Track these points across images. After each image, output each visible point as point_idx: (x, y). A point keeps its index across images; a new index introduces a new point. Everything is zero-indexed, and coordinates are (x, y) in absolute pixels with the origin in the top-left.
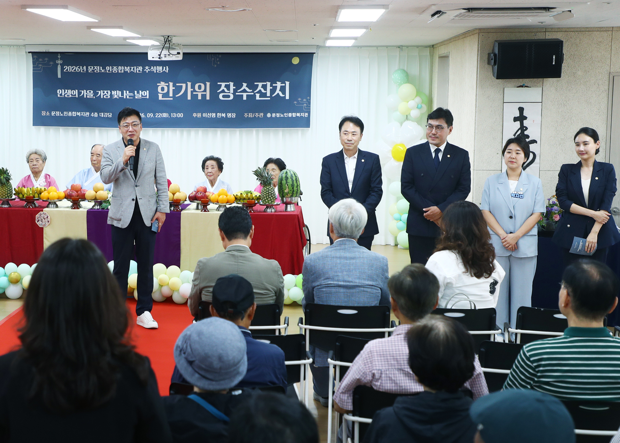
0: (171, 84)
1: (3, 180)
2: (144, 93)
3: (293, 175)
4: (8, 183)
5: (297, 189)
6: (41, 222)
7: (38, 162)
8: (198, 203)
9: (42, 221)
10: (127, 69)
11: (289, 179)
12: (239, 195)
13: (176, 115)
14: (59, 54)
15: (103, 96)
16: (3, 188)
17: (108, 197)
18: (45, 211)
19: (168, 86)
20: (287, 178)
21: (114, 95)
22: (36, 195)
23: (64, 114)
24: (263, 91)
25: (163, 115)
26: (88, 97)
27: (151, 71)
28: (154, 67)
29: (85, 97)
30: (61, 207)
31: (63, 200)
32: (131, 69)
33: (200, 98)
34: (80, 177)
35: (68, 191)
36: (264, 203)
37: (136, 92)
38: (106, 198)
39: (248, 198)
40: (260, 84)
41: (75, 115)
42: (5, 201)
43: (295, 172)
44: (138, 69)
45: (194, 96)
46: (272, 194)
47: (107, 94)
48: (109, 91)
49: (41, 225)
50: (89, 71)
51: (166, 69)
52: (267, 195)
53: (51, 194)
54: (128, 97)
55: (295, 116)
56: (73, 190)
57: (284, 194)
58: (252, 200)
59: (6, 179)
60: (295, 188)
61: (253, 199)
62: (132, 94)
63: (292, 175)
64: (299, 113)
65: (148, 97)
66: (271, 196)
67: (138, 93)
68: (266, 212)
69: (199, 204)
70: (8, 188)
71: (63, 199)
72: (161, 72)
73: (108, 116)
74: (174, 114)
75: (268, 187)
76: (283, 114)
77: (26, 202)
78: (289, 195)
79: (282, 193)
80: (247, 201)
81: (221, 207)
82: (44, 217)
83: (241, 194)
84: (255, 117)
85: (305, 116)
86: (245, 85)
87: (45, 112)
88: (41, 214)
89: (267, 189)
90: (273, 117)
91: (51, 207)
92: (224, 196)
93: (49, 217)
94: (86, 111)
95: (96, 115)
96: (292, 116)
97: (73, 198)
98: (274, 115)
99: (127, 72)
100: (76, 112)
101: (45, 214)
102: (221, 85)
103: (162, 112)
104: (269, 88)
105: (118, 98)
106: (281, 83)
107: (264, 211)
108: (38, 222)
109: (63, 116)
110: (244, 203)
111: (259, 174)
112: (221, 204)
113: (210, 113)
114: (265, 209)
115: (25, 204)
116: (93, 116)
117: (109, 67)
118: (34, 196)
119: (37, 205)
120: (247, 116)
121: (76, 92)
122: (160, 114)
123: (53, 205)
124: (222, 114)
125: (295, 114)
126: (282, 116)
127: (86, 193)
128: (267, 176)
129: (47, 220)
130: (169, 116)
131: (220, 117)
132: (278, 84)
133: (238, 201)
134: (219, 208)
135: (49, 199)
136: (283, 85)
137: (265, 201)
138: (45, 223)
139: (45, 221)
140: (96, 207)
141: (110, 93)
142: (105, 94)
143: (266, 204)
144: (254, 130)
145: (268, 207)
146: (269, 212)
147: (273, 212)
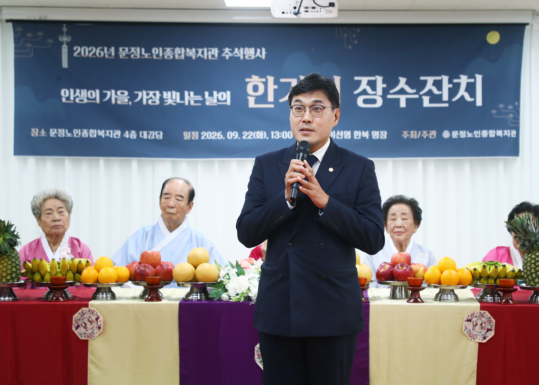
0: (271, 79)
1: (3, 244)
2: (222, 95)
4: (12, 251)
6: (84, 330)
7: (62, 214)
8: (394, 286)
9: (85, 327)
10: (191, 53)
13: (280, 135)
14: (65, 25)
15: (147, 100)
16: (2, 262)
17: (220, 276)
18: (92, 305)
19: (266, 84)
21: (167, 99)
22: (70, 275)
23: (73, 134)
24: (435, 91)
25: (257, 135)
26: (119, 102)
27: (236, 56)
28: (239, 49)
29: (113, 101)
30: (120, 298)
31: (125, 284)
32: (197, 52)
34: (137, 243)
35: (135, 265)
36: (531, 285)
37: (207, 94)
38: (216, 277)
39: (495, 276)
40: (430, 80)
41: (95, 136)
42: (5, 287)
44: (210, 52)
47: (153, 97)
48: (158, 93)
49: (83, 336)
50: (121, 56)
51: (261, 53)
52: (538, 269)
53: (103, 271)
54: (192, 103)
55: (494, 136)
56: (144, 263)
58: (503, 278)
59: (9, 243)
61: (506, 277)
62: (199, 98)
64: (501, 131)
65: (229, 103)
67: (211, 95)
68: (535, 304)
69: (396, 289)
70: (13, 262)
71: (126, 282)
72: (253, 57)
73: (155, 136)
75: (538, 254)
77: (49, 288)
80: (500, 281)
81: (443, 294)
82: (89, 319)
83: (484, 267)
84: (421, 138)
85: (511, 135)
86: (403, 80)
87: (37, 130)
88: (85, 314)
89: (536, 257)
90: (453, 137)
91: (103, 298)
92: (453, 270)
93: (101, 318)
94: (114, 128)
95: (133, 134)
96: (488, 135)
97: (148, 278)
98: (455, 134)
99: (191, 58)
100: (97, 131)
101: (93, 313)
102: (359, 82)
103: (254, 129)
104: (446, 86)
105: (173, 104)
106: (468, 78)
107: (529, 301)
108: (77, 330)
109: (72, 136)
110: (489, 284)
111: (519, 228)
112: (445, 288)
113: (340, 131)
114: (531, 298)
115: (46, 294)
116: (127, 136)
117: (157, 49)
118: (66, 276)
119: (69, 295)
120: (408, 135)
121: (96, 94)
122: (250, 134)
123: (105, 295)
124: (363, 132)
125: (494, 131)
126: (470, 135)
127: (172, 269)
128: (535, 232)
129: (97, 325)
130: (267, 136)
131: (359, 138)
132: (464, 80)
133: (476, 281)
134: (440, 295)
135: (97, 281)
136: (472, 80)
137: (531, 282)
138: (92, 330)
139: (94, 327)
140: (194, 296)
141: (160, 95)
142: (151, 98)
143: (536, 287)
144: (420, 161)
145: (538, 292)
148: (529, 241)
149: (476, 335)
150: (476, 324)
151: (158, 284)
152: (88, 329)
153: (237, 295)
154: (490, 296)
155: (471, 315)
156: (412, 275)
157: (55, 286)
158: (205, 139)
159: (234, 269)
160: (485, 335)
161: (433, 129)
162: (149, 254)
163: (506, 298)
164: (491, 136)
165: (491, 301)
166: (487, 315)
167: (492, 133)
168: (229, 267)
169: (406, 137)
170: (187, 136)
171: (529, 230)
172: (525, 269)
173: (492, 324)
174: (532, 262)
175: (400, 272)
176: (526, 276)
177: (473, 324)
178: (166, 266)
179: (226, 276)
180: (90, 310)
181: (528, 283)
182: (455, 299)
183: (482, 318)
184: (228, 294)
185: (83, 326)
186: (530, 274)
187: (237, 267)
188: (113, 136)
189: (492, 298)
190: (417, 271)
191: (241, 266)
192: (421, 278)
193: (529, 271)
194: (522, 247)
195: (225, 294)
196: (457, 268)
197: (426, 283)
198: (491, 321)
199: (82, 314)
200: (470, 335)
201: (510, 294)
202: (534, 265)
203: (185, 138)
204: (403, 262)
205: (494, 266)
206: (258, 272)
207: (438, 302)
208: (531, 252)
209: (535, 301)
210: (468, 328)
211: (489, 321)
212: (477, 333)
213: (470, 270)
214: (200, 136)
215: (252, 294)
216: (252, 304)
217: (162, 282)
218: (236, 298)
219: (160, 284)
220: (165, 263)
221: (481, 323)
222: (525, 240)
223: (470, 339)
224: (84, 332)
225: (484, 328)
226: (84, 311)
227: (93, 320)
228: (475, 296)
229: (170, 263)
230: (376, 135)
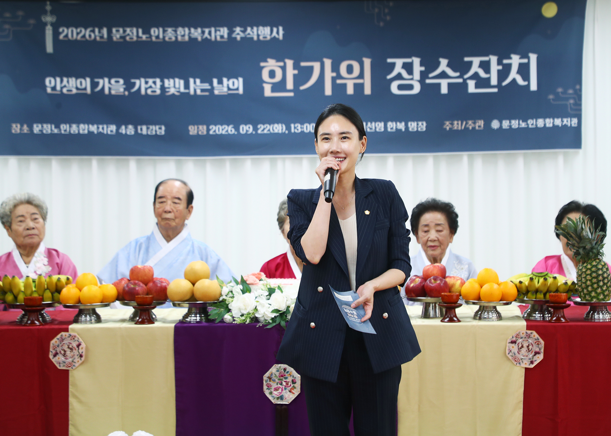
0: (290, 63)
2: (233, 83)
6: (63, 359)
7: (37, 221)
8: (426, 303)
9: (64, 355)
10: (196, 33)
12: (526, 282)
13: (301, 128)
14: (48, 3)
15: (146, 89)
17: (223, 293)
18: (73, 330)
19: (284, 69)
21: (169, 88)
22: (48, 294)
23: (60, 130)
24: (482, 74)
25: (274, 128)
26: (113, 92)
27: (248, 36)
28: (252, 28)
29: (107, 91)
30: (107, 321)
31: (112, 304)
32: (203, 32)
33: (350, 91)
35: (123, 282)
36: (587, 300)
37: (215, 81)
38: (218, 296)
39: (545, 290)
40: (476, 61)
41: (86, 132)
44: (218, 33)
45: (339, 89)
46: (606, 279)
47: (153, 85)
48: (158, 81)
49: (62, 365)
50: (115, 39)
51: (278, 33)
52: (594, 280)
53: (85, 290)
54: (199, 92)
55: (551, 125)
56: (134, 279)
58: (554, 292)
61: (557, 291)
62: (206, 86)
65: (241, 91)
66: (604, 284)
67: (220, 82)
68: (591, 322)
69: (429, 306)
71: (113, 302)
72: (269, 38)
73: (156, 131)
74: (298, 126)
75: (594, 263)
77: (23, 310)
80: (550, 295)
81: (484, 311)
82: (70, 345)
83: (531, 279)
84: (466, 129)
85: (572, 124)
86: (444, 62)
87: (19, 126)
88: (64, 339)
89: (592, 268)
90: (504, 127)
91: (86, 321)
92: (494, 284)
93: (83, 345)
94: (108, 122)
95: (131, 129)
96: (545, 125)
97: (138, 297)
98: (506, 124)
99: (196, 39)
100: (88, 126)
101: (74, 339)
102: (393, 65)
103: (271, 122)
104: (495, 68)
105: (177, 94)
106: (520, 58)
107: (584, 318)
108: (55, 358)
109: (59, 133)
110: (538, 300)
111: (572, 233)
112: (486, 304)
113: (371, 123)
114: (587, 314)
115: (20, 317)
116: (124, 132)
117: (156, 30)
118: (43, 296)
119: (47, 317)
120: (450, 126)
121: (86, 83)
122: (267, 127)
123: (89, 317)
124: (398, 124)
125: (552, 120)
126: (523, 125)
127: (167, 286)
128: (591, 238)
129: (78, 353)
130: (286, 129)
131: (394, 130)
132: (515, 60)
133: (522, 296)
134: (480, 312)
135: (79, 301)
136: (525, 61)
137: (587, 296)
138: (72, 359)
139: (74, 355)
140: (192, 317)
141: (161, 84)
142: (151, 87)
143: (593, 302)
144: (465, 156)
145: (595, 308)
146: (599, 322)
147: (607, 321)
148: (584, 248)
149: (522, 359)
150: (521, 346)
151: (150, 304)
152: (67, 357)
153: (242, 315)
154: (540, 313)
155: (516, 336)
156: (448, 290)
157: (30, 308)
158: (214, 133)
159: (239, 285)
160: (533, 359)
161: (480, 119)
162: (140, 269)
163: (557, 316)
164: (548, 125)
165: (540, 320)
166: (534, 336)
167: (549, 123)
168: (233, 284)
169: (448, 128)
170: (193, 130)
171: (583, 236)
172: (580, 281)
173: (540, 346)
174: (587, 273)
175: (433, 287)
176: (580, 289)
177: (518, 347)
178: (160, 283)
179: (229, 294)
180: (70, 335)
181: (583, 297)
182: (497, 317)
183: (528, 340)
184: (231, 314)
185: (62, 354)
186: (586, 287)
187: (242, 283)
188: (107, 131)
189: (541, 315)
190: (453, 285)
191: (247, 282)
192: (457, 294)
193: (584, 283)
194: (576, 255)
195: (228, 315)
196: (499, 281)
197: (463, 298)
198: (539, 343)
199: (61, 339)
200: (515, 359)
201: (561, 310)
202: (590, 277)
203: (191, 133)
204: (436, 275)
205: (543, 278)
206: (266, 288)
207: (477, 321)
208: (586, 262)
209: (591, 318)
210: (513, 351)
211: (537, 343)
212: (523, 357)
213: (514, 284)
214: (208, 130)
215: (259, 314)
216: (259, 326)
217: (154, 302)
218: (241, 319)
219: (153, 303)
220: (158, 280)
221: (527, 344)
222: (579, 248)
223: (515, 364)
224: (64, 361)
225: (531, 351)
226: (63, 337)
227: (73, 347)
228: (522, 314)
229: (164, 279)
230: (413, 126)
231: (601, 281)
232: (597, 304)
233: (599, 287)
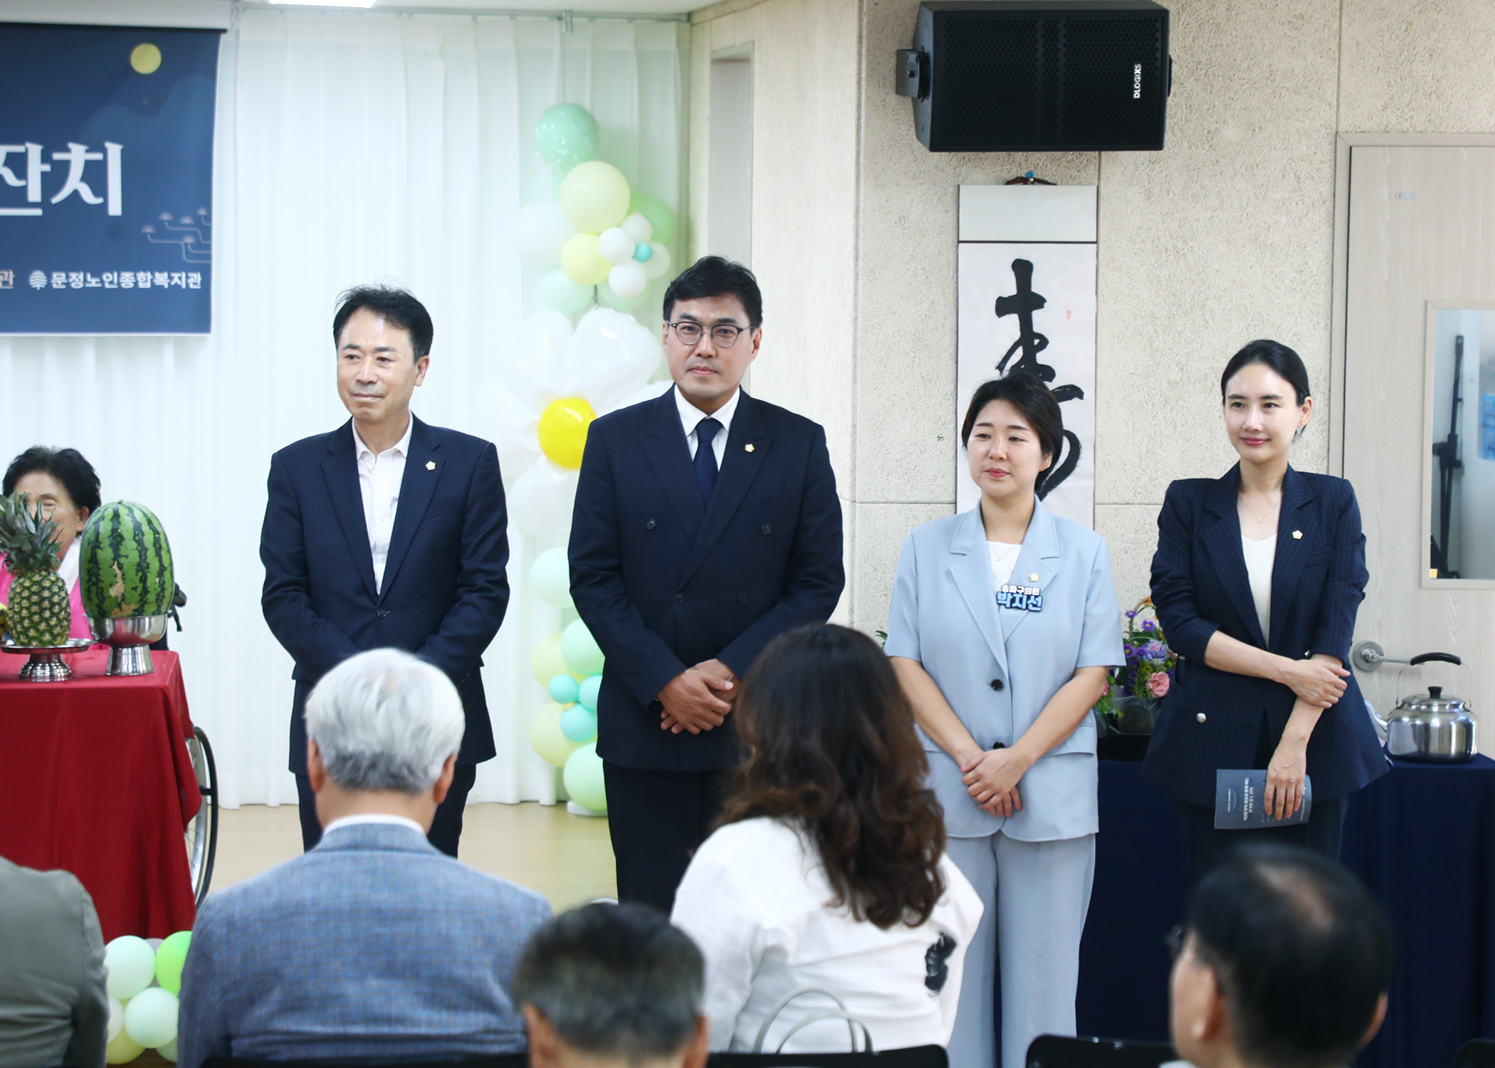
3: (145, 528)
5: (162, 585)
11: (126, 541)
20: (117, 538)
24: (11, 179)
36: (22, 644)
43: (152, 514)
46: (57, 607)
52: (35, 608)
55: (148, 285)
57: (107, 604)
60: (153, 580)
63: (138, 527)
64: (166, 275)
66: (53, 614)
68: (30, 682)
75: (37, 578)
76: (97, 274)
78: (128, 609)
79: (96, 601)
89: (32, 585)
90: (55, 286)
98: (58, 279)
104: (36, 168)
106: (87, 151)
107: (20, 676)
114: (24, 669)
125: (149, 274)
126: (92, 282)
128: (33, 531)
132: (77, 155)
137: (21, 637)
143: (31, 647)
145: (37, 658)
146: (45, 682)
147: (59, 680)
148: (20, 550)
167: (144, 280)
172: (11, 608)
174: (23, 595)
176: (13, 624)
186: (19, 620)
193: (16, 613)
202: (27, 602)
208: (24, 574)
209: (30, 677)
222: (11, 549)
231: (46, 609)
232: (41, 651)
233: (43, 619)
